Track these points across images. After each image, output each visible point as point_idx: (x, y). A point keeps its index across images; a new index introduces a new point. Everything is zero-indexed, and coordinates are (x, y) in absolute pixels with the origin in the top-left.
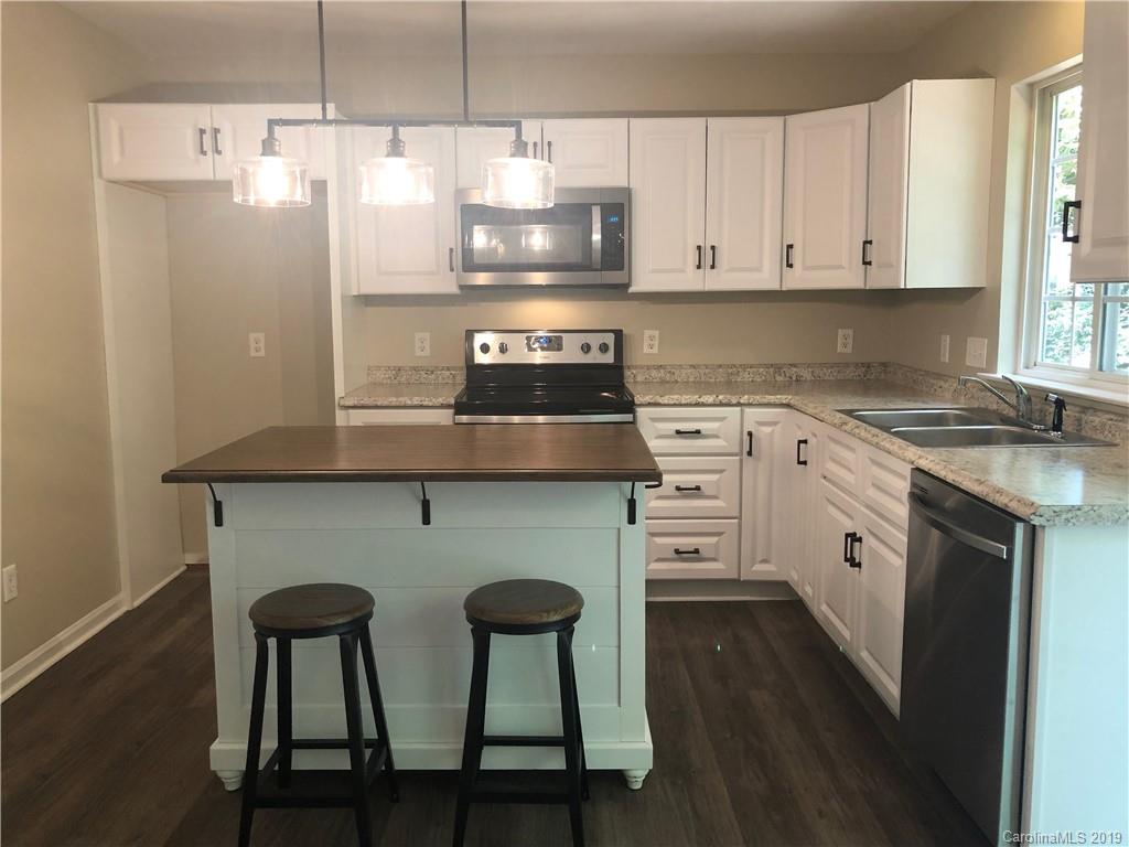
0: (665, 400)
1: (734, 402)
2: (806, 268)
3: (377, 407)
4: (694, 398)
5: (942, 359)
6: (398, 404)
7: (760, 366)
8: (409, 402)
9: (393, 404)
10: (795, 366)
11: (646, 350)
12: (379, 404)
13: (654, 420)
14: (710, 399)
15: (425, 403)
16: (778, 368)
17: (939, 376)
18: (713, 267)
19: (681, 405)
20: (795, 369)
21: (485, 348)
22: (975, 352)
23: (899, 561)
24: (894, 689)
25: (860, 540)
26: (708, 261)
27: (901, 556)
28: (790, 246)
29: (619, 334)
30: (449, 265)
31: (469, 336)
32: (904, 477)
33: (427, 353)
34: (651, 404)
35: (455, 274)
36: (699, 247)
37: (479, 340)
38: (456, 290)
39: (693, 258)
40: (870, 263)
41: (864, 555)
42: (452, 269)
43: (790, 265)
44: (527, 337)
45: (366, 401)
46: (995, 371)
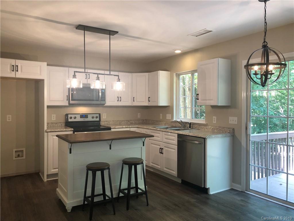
0: (116, 127)
1: (129, 127)
2: (137, 102)
4: (121, 127)
5: (160, 118)
9: (60, 131)
11: (104, 118)
12: (56, 131)
14: (124, 127)
15: (67, 130)
16: (129, 121)
17: (160, 121)
18: (120, 101)
19: (119, 128)
20: (131, 121)
21: (71, 118)
22: (168, 117)
23: (174, 150)
24: (174, 172)
25: (163, 149)
26: (120, 100)
27: (175, 149)
28: (134, 98)
29: (100, 114)
30: (66, 99)
31: (67, 115)
32: (175, 136)
33: (55, 119)
34: (114, 128)
35: (68, 101)
36: (118, 97)
37: (69, 116)
38: (68, 105)
39: (117, 99)
40: (150, 101)
41: (164, 151)
42: (67, 100)
43: (134, 101)
44: (80, 115)
45: (53, 130)
46: (173, 119)
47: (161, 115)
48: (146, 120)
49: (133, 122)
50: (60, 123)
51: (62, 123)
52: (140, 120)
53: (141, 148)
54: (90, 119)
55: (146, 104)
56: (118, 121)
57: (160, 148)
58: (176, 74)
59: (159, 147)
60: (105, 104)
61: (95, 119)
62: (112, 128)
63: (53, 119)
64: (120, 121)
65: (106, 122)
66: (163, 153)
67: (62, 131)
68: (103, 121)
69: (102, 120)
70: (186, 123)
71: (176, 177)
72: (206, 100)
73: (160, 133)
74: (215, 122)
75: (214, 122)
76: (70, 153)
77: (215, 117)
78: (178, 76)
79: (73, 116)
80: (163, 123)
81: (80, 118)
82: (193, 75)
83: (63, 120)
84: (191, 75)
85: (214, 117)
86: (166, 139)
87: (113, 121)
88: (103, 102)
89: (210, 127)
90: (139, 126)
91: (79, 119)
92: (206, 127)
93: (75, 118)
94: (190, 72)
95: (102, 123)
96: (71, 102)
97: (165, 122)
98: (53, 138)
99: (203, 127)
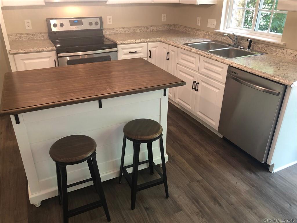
0: (126, 42)
1: (146, 41)
3: (26, 53)
4: (134, 41)
6: (34, 51)
7: (142, 27)
8: (38, 50)
9: (33, 51)
12: (26, 51)
13: (123, 49)
14: (138, 41)
15: (45, 50)
16: (147, 27)
19: (130, 43)
20: (151, 27)
21: (55, 25)
22: (211, 23)
23: (217, 91)
24: (214, 123)
25: (198, 83)
27: (219, 89)
29: (101, 18)
31: (48, 21)
33: (31, 27)
34: (121, 44)
38: (44, 4)
41: (199, 87)
44: (70, 21)
45: (20, 51)
46: (219, 29)
47: (199, 20)
48: (174, 25)
49: (155, 29)
50: (40, 34)
51: (43, 33)
52: (164, 25)
53: (160, 99)
54: (85, 26)
56: (131, 27)
57: (193, 82)
59: (192, 79)
61: (94, 27)
62: (119, 44)
63: (27, 28)
64: (134, 29)
65: (112, 31)
66: (197, 90)
67: (37, 52)
68: (108, 29)
69: (105, 26)
70: (242, 38)
73: (195, 58)
76: (18, 122)
79: (58, 22)
80: (201, 33)
81: (71, 25)
86: (205, 68)
87: (123, 28)
89: (289, 51)
90: (163, 39)
91: (68, 27)
92: (281, 51)
93: (62, 25)
95: (106, 33)
97: (204, 33)
98: (24, 63)
99: (274, 49)
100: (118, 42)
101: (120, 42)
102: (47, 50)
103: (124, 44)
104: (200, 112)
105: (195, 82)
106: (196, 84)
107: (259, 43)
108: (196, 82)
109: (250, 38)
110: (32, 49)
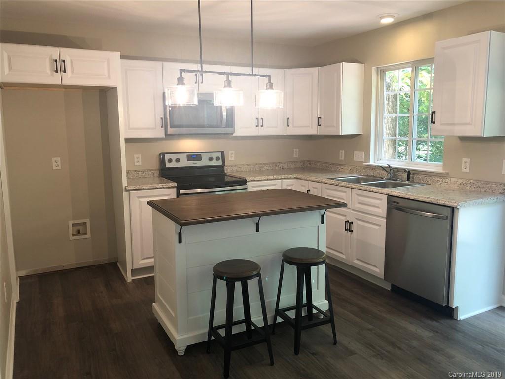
0: (256, 179)
1: (280, 178)
3: (143, 189)
4: (266, 177)
6: (153, 187)
7: (270, 163)
8: (158, 186)
9: (151, 187)
10: (281, 163)
11: (230, 159)
12: (144, 188)
13: (253, 187)
14: (271, 177)
15: (165, 186)
16: (276, 164)
17: (340, 165)
19: (262, 180)
20: (281, 164)
21: (170, 161)
22: (358, 156)
23: (377, 227)
24: (377, 270)
25: (352, 222)
26: (260, 124)
27: (380, 225)
28: (288, 119)
29: (223, 153)
30: (160, 125)
31: (162, 156)
32: (381, 200)
33: (140, 164)
34: (252, 181)
35: (163, 129)
36: (257, 119)
37: (167, 157)
38: (163, 136)
39: (255, 123)
40: (320, 125)
41: (354, 227)
42: (162, 127)
43: (288, 126)
44: (187, 155)
45: (138, 187)
46: (369, 162)
47: (342, 153)
48: (309, 161)
49: (286, 167)
50: (150, 171)
51: (153, 170)
52: (298, 162)
53: (317, 227)
54: (204, 162)
55: (313, 131)
56: (257, 164)
57: (346, 222)
58: (377, 68)
59: (344, 219)
60: (232, 134)
61: (214, 163)
62: (249, 181)
63: (136, 164)
64: (260, 166)
65: (234, 168)
66: (352, 231)
67: (156, 188)
68: (229, 166)
69: (226, 164)
70: (398, 170)
71: (381, 279)
72: (453, 124)
73: (345, 192)
74: (468, 170)
75: (463, 170)
76: (180, 241)
77: (468, 160)
78: (381, 72)
79: (174, 157)
80: (346, 168)
81: (188, 161)
82: (415, 70)
83: (155, 165)
84: (412, 70)
85: (464, 160)
86: (359, 203)
87: (247, 165)
88: (229, 130)
89: (453, 180)
90: (300, 176)
91: (184, 163)
92: (444, 180)
93: (178, 160)
94: (410, 65)
95: (227, 170)
96: (170, 131)
97: (350, 167)
98: (140, 201)
99: (437, 179)
100: (248, 179)
101: (251, 179)
102: (167, 186)
103: (255, 181)
104: (357, 259)
105: (348, 221)
106: (350, 223)
107: (418, 174)
108: (350, 221)
109: (407, 169)
110: (151, 185)
